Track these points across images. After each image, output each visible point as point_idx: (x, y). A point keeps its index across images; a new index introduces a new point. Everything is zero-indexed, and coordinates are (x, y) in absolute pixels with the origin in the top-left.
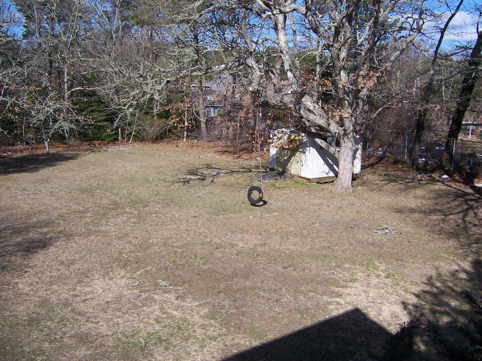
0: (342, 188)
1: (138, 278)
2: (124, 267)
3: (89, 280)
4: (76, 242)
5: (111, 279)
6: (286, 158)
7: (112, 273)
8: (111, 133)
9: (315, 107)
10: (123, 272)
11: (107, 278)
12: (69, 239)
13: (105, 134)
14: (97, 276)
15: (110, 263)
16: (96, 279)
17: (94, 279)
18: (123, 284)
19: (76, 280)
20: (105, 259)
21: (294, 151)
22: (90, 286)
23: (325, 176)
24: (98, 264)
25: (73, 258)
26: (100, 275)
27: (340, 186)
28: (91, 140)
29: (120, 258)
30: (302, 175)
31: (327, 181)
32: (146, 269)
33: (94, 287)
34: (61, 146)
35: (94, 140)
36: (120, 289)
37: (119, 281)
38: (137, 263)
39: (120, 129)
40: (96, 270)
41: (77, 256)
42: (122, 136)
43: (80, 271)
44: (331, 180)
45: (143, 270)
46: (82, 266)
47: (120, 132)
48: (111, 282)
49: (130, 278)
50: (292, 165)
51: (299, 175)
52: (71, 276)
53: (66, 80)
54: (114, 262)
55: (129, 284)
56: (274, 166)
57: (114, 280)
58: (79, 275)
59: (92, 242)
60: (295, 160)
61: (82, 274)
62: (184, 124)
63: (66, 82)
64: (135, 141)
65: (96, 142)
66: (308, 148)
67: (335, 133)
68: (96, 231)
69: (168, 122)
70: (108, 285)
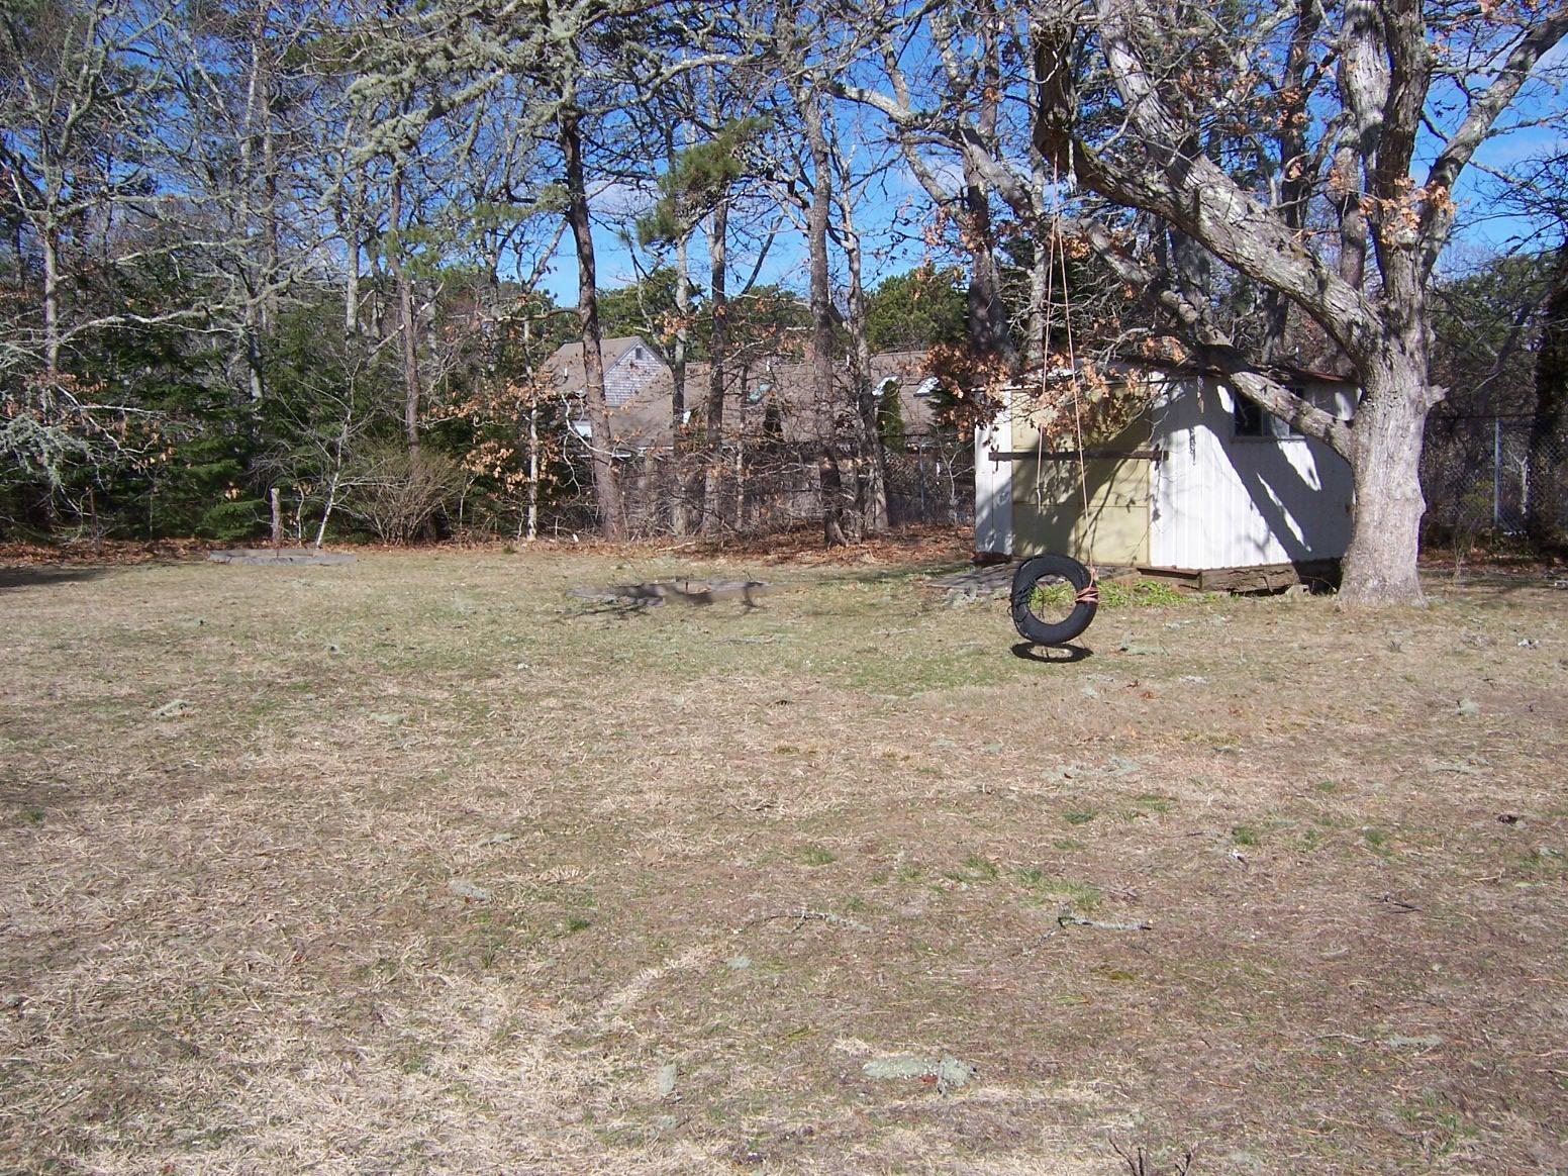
0: (1382, 589)
1: (643, 1038)
2: (489, 961)
3: (212, 1080)
4: (85, 832)
5: (412, 1058)
6: (1063, 498)
7: (401, 1013)
8: (242, 506)
9: (1250, 211)
10: (496, 999)
11: (372, 1053)
12: (38, 817)
13: (217, 510)
14: (283, 1043)
15: (365, 937)
16: (271, 1068)
17: (252, 1069)
18: (538, 1100)
19: (79, 1088)
20: (323, 917)
21: (1104, 460)
22: (220, 1135)
23: (1255, 560)
24: (271, 949)
25: (60, 922)
26: (303, 1024)
27: (1372, 583)
28: (158, 535)
29: (434, 905)
30: (1157, 562)
31: (1264, 585)
32: (674, 964)
33: (269, 1137)
34: (30, 549)
35: (173, 536)
36: (531, 1142)
37: (485, 1071)
38: (578, 926)
39: (275, 492)
40: (262, 994)
41: (95, 909)
42: (285, 522)
43: (118, 1012)
44: (1274, 582)
45: (654, 972)
46: (138, 970)
47: (275, 503)
48: (415, 1086)
49: (569, 1040)
50: (1100, 524)
51: (1141, 561)
52: (35, 1054)
53: (49, 287)
54: (395, 932)
55: (589, 1088)
56: (1001, 543)
57: (441, 1062)
58: (113, 1043)
59: (197, 823)
60: (1112, 497)
61: (136, 1029)
62: (528, 473)
63: (52, 295)
64: (337, 543)
65: (178, 541)
66: (1182, 435)
67: (1351, 323)
68: (222, 775)
69: (465, 466)
70: (395, 1111)
